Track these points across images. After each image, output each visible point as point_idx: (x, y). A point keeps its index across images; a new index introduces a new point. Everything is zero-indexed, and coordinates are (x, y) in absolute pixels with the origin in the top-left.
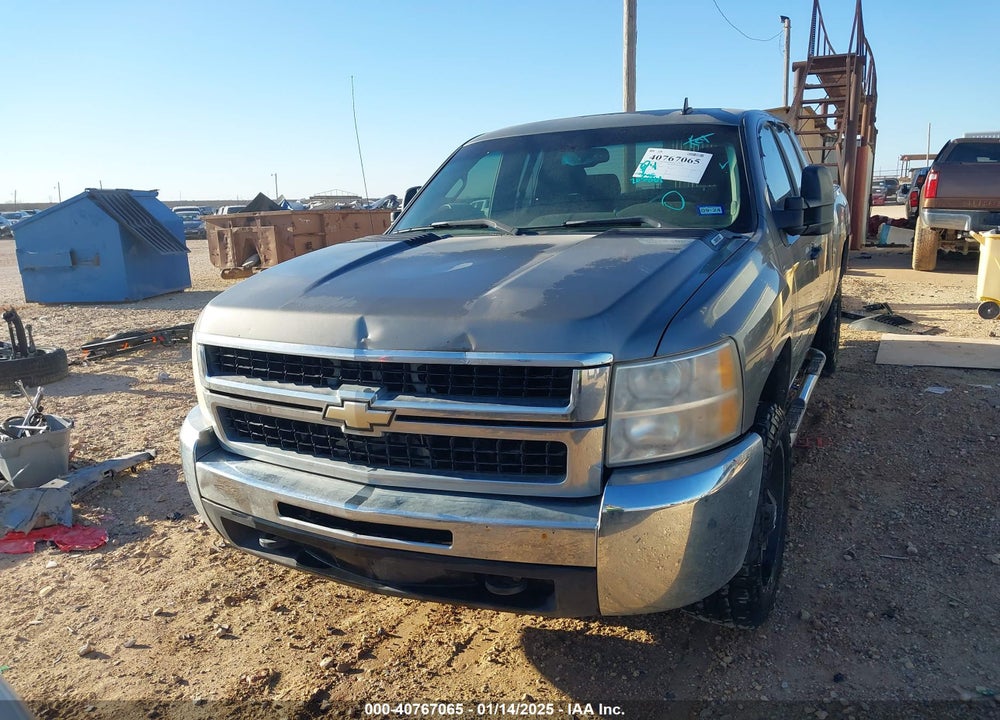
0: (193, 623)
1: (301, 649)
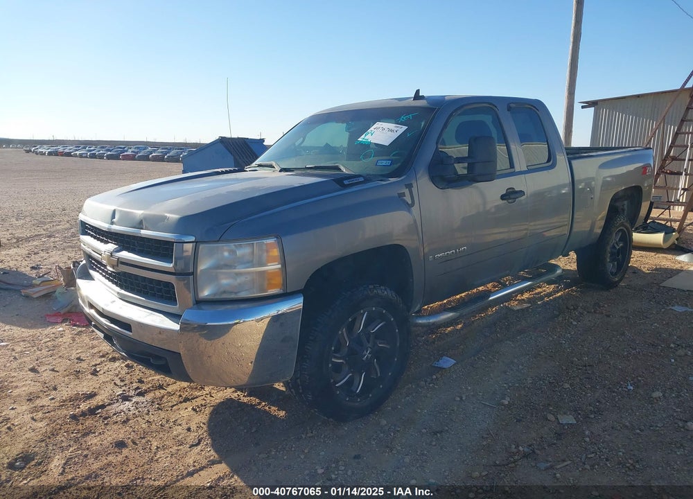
0: (87, 365)
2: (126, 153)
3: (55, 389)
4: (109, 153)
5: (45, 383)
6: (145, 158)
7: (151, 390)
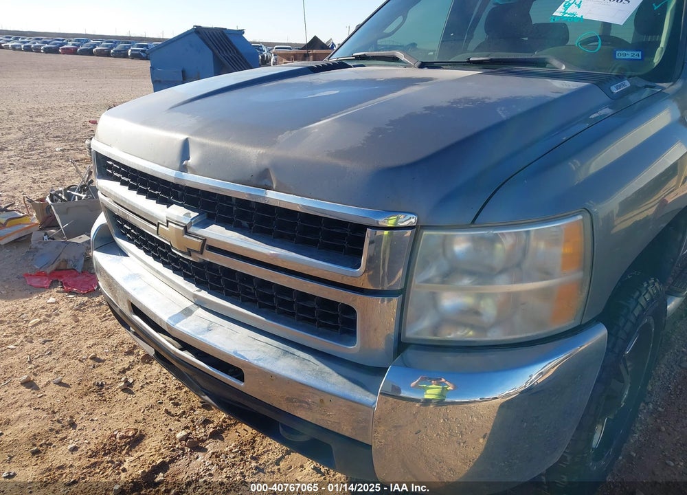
0: (111, 372)
1: (173, 416)
2: (65, 46)
3: (73, 425)
4: (47, 45)
5: (54, 412)
6: (89, 52)
7: (231, 425)
